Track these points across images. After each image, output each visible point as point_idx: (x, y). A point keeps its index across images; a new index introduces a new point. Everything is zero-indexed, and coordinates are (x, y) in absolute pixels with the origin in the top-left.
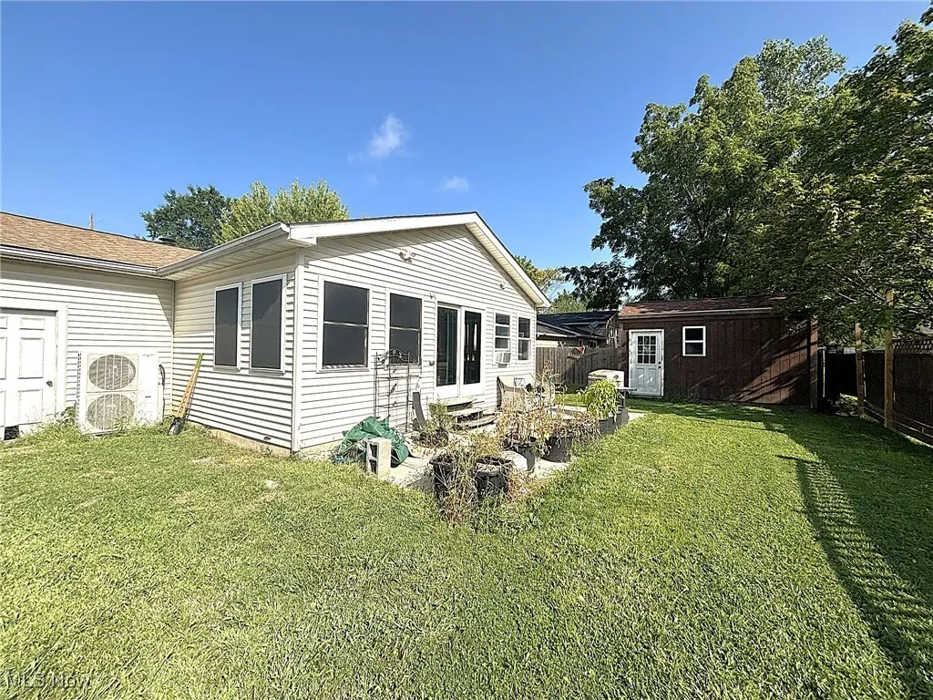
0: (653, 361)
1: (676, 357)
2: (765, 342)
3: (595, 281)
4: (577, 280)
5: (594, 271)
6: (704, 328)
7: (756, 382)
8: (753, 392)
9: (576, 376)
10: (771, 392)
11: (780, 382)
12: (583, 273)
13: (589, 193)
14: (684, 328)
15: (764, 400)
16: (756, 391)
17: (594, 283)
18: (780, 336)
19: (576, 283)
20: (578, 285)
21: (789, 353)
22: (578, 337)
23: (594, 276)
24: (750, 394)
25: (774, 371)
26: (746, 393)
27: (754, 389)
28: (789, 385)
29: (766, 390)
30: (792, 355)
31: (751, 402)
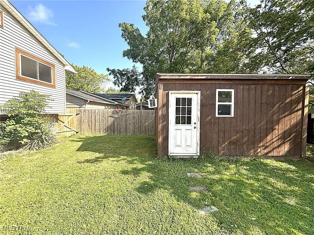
0: (189, 122)
1: (209, 118)
2: (276, 105)
3: (124, 78)
4: (115, 76)
5: (124, 73)
6: (233, 91)
7: (269, 138)
8: (266, 147)
9: (116, 129)
10: (279, 146)
11: (284, 137)
12: (118, 73)
13: (121, 28)
14: (218, 90)
15: (275, 153)
16: (268, 146)
17: (123, 78)
18: (285, 100)
19: (114, 78)
20: (116, 79)
21: (291, 114)
22: (117, 105)
23: (124, 75)
24: (265, 149)
25: (280, 129)
26: (262, 148)
27: (267, 144)
28: (290, 140)
29: (276, 144)
30: (293, 116)
31: (266, 156)
